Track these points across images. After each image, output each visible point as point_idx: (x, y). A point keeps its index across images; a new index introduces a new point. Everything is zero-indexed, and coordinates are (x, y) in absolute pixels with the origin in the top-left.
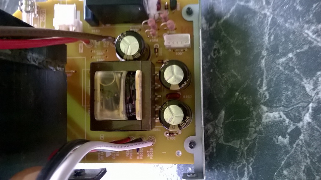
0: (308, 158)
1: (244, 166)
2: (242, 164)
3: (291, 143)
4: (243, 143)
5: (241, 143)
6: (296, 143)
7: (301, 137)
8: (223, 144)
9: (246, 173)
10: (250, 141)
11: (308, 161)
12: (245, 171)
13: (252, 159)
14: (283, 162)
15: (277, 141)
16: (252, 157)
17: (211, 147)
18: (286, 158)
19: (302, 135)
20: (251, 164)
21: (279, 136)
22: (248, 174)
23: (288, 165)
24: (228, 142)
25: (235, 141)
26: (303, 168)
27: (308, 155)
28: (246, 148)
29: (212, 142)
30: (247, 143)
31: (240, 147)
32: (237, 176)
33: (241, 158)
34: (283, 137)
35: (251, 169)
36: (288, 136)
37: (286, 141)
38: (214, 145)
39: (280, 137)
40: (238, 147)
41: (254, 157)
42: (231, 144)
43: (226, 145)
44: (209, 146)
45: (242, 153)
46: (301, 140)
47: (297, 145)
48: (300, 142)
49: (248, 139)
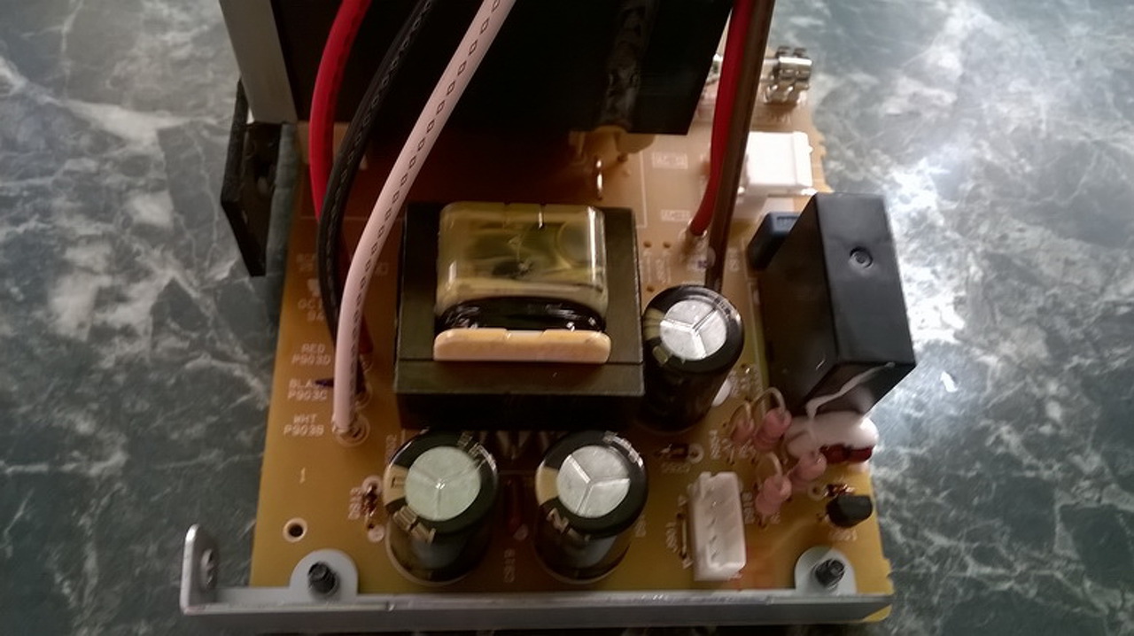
1: (1009, 566)
2: (1012, 558)
4: (1072, 567)
5: (1069, 561)
8: (1053, 504)
9: (987, 570)
10: (1083, 590)
12: (994, 566)
13: (1032, 593)
16: (1038, 594)
17: (1034, 461)
20: (1017, 588)
22: (989, 577)
24: (1064, 519)
25: (1070, 542)
28: (1059, 575)
29: (1050, 467)
30: (1076, 578)
31: (1056, 557)
32: (973, 541)
33: (1029, 558)
35: (1005, 586)
38: (1046, 474)
40: (1057, 549)
41: (1040, 600)
42: (1059, 528)
43: (1052, 512)
44: (1039, 457)
45: (1042, 563)
49: (1088, 584)
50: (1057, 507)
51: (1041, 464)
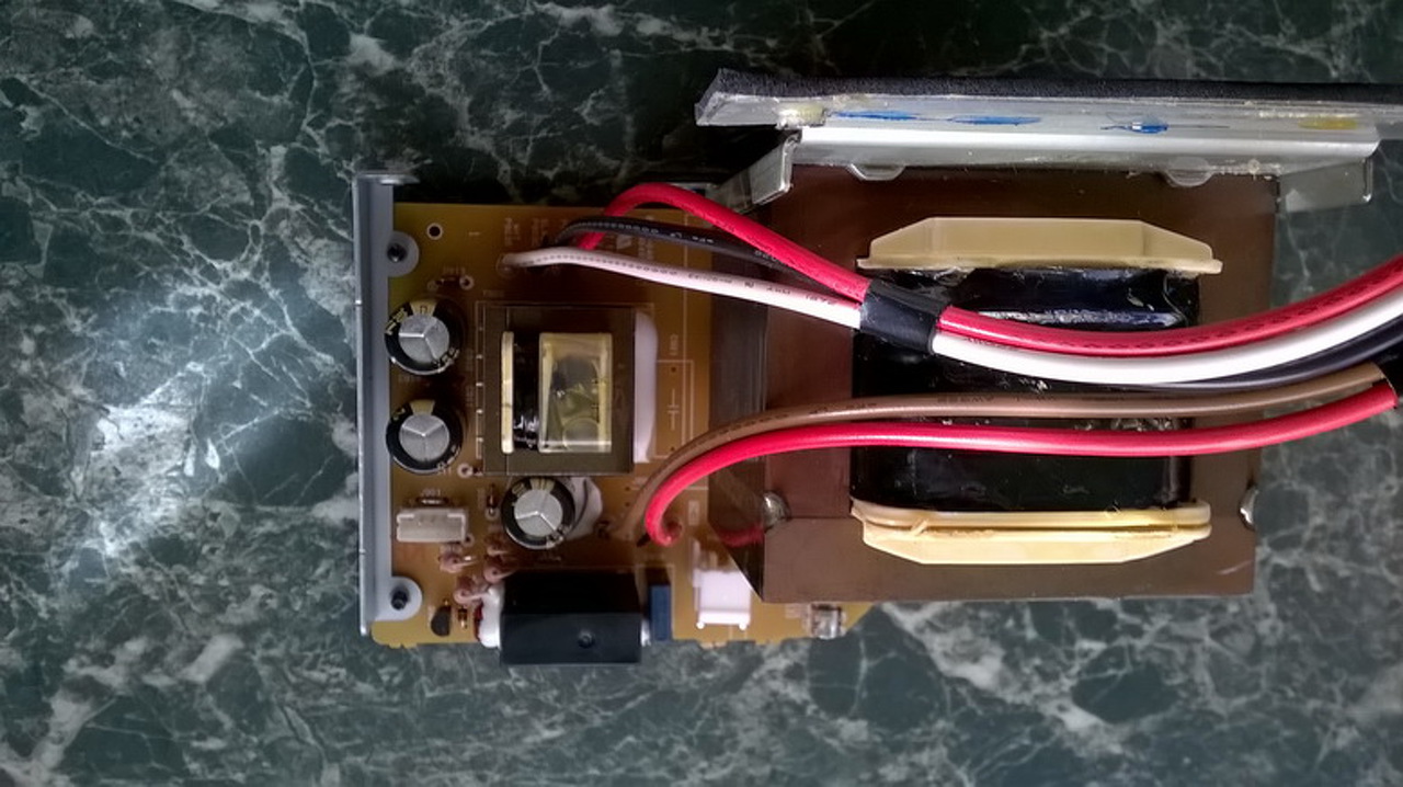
0: (70, 70)
1: (96, 216)
2: (92, 222)
3: (36, 101)
4: (40, 214)
5: (42, 220)
6: (37, 91)
7: (23, 79)
8: (46, 266)
9: (114, 213)
10: (34, 196)
11: (76, 70)
12: (109, 216)
13: (79, 195)
14: (82, 124)
15: (34, 132)
16: (74, 194)
17: (55, 301)
18: (72, 117)
19: (18, 76)
20: (92, 199)
21: (21, 128)
22: (114, 207)
23: (87, 114)
24: (39, 253)
25: (37, 235)
26: (92, 83)
27: (62, 70)
28: (53, 208)
29: (42, 296)
30: (39, 205)
31: (51, 222)
32: (123, 236)
33: (77, 222)
34: (23, 119)
35: (101, 200)
36: (22, 107)
37: (32, 112)
38: (48, 290)
39: (23, 124)
40: (51, 228)
41: (74, 189)
42: (45, 246)
43: (49, 259)
44: (52, 304)
45: (67, 217)
46: (30, 80)
47: (41, 90)
48: (35, 82)
49: (30, 201)
50: (43, 262)
51: (50, 298)
